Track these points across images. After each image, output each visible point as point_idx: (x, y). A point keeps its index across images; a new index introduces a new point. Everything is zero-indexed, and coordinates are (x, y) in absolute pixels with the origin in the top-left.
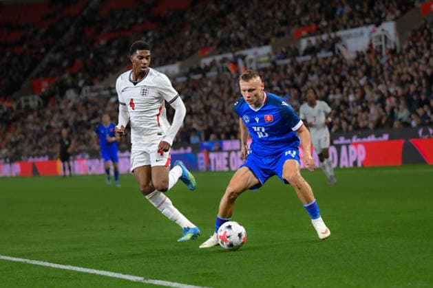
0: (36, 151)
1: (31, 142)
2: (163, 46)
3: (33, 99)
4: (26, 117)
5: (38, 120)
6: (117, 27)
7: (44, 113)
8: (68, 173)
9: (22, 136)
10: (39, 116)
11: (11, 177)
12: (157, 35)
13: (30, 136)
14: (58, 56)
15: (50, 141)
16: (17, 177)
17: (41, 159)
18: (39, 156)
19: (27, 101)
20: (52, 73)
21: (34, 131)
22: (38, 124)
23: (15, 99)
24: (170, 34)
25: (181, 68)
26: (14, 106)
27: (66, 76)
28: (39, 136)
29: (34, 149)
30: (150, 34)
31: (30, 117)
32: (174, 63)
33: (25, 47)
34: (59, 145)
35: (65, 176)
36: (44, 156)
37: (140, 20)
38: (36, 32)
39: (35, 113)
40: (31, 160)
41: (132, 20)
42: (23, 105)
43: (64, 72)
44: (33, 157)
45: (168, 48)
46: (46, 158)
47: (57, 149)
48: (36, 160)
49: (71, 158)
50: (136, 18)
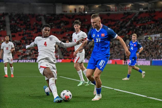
0: (117, 57)
1: (115, 54)
2: (156, 28)
3: (117, 42)
4: (114, 47)
5: (118, 48)
6: (143, 22)
7: (120, 46)
8: (125, 64)
9: (113, 52)
10: (118, 47)
11: (109, 64)
12: (154, 25)
13: (115, 53)
14: (125, 30)
15: (121, 54)
16: (111, 64)
17: (118, 59)
18: (117, 58)
19: (115, 42)
20: (123, 34)
21: (117, 51)
22: (118, 49)
23: (112, 42)
24: (158, 25)
25: (161, 35)
26: (111, 43)
27: (127, 36)
28: (118, 53)
29: (116, 56)
30: (152, 25)
31: (116, 47)
32: (158, 34)
33: (116, 27)
34: (124, 56)
35: (125, 65)
36: (119, 58)
37: (150, 21)
38: (119, 22)
39: (117, 46)
40: (115, 59)
41: (147, 20)
42: (114, 43)
43: (126, 34)
44: (116, 58)
45: (157, 29)
46: (120, 59)
47: (123, 57)
48: (117, 59)
49: (127, 59)
50: (148, 20)
